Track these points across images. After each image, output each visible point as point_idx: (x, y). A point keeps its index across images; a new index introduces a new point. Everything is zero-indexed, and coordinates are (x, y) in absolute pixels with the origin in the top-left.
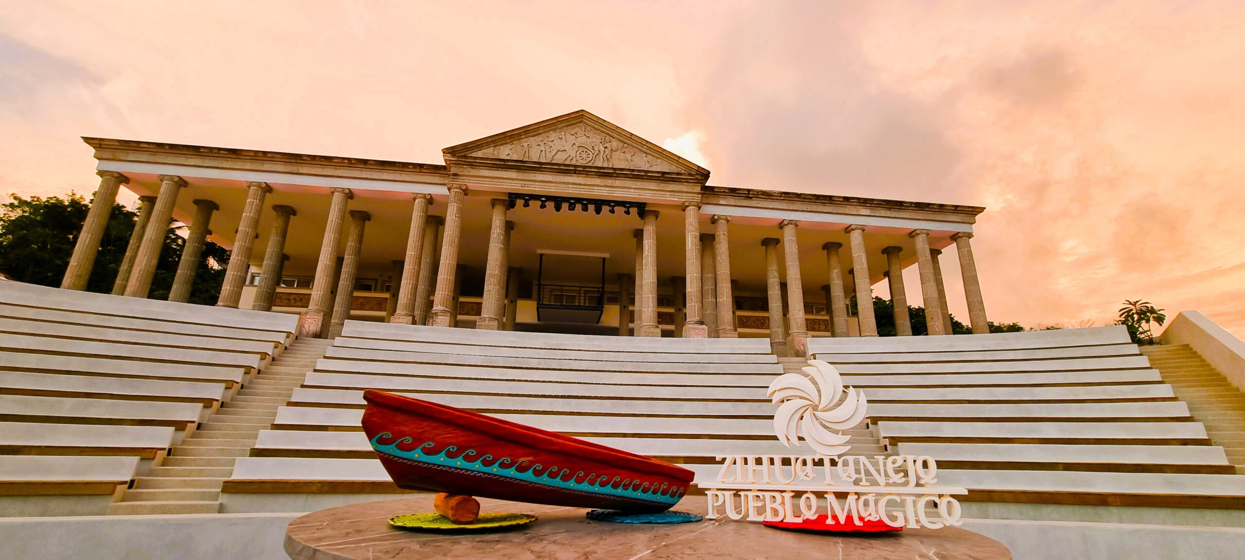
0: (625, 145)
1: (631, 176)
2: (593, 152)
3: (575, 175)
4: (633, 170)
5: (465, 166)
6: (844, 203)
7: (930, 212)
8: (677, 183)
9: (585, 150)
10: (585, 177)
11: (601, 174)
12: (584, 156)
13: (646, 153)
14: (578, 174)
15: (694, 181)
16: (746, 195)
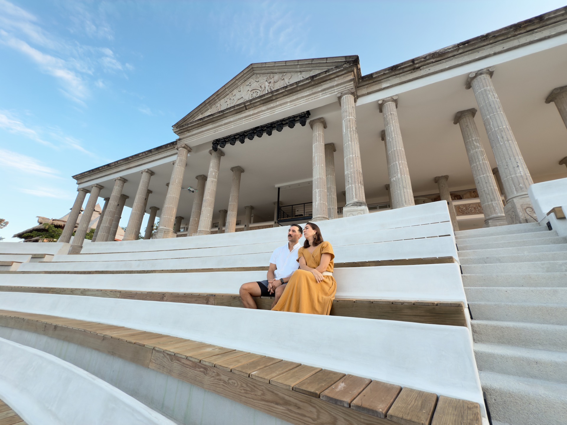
0: (284, 74)
2: (261, 90)
8: (328, 80)
9: (255, 91)
12: (255, 94)
13: (300, 72)
15: (343, 72)
16: (412, 67)
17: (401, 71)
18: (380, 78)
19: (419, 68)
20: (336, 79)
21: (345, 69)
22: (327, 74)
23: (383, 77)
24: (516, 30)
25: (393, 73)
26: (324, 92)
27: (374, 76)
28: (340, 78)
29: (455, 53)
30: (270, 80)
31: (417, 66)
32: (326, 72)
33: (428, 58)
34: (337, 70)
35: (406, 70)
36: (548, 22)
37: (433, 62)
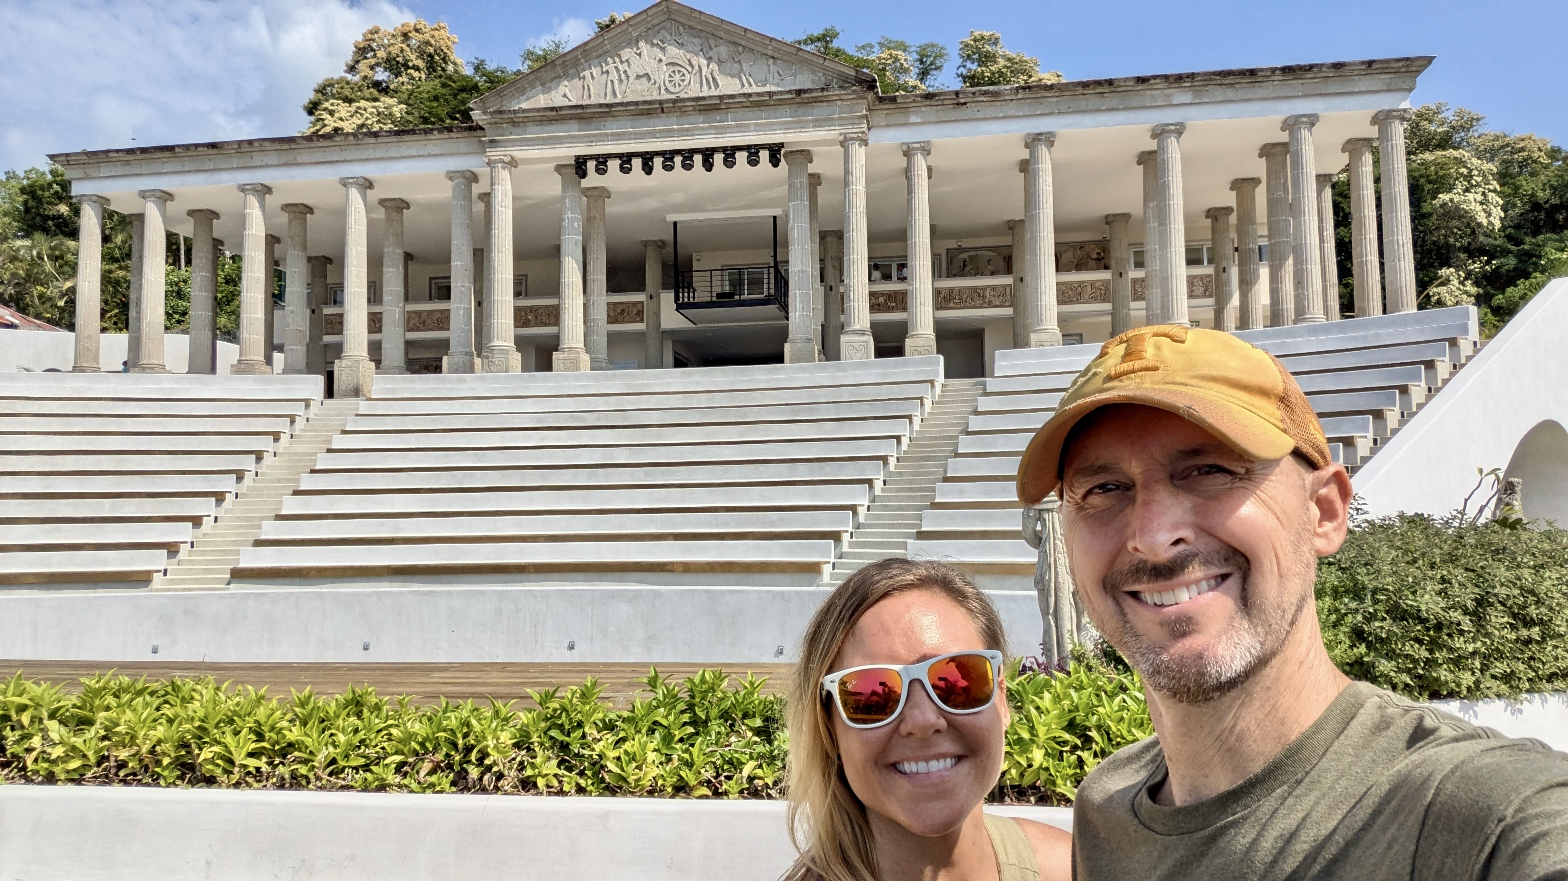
0: (740, 48)
2: (690, 69)
3: (664, 115)
4: (750, 95)
6: (1139, 88)
7: (1317, 80)
8: (825, 104)
9: (677, 68)
10: (681, 116)
11: (702, 108)
12: (677, 78)
13: (773, 57)
14: (668, 113)
16: (955, 101)
17: (939, 103)
19: (965, 104)
25: (928, 103)
27: (898, 101)
31: (962, 101)
32: (822, 90)
33: (977, 94)
35: (946, 102)
36: (1119, 89)
37: (983, 101)
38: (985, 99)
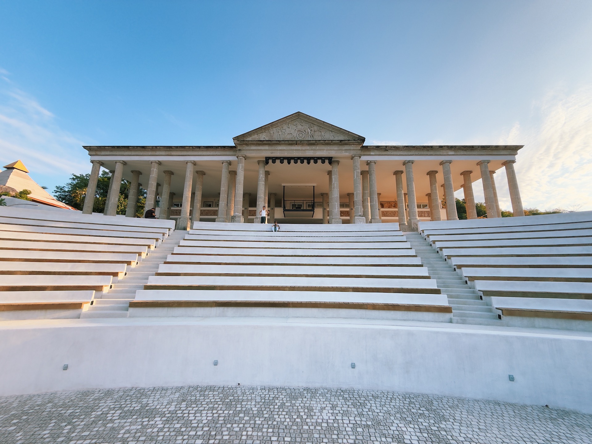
0: (321, 128)
1: (324, 144)
2: (305, 133)
3: (297, 145)
4: (325, 141)
5: (244, 145)
8: (348, 145)
9: (301, 132)
10: (302, 146)
11: (309, 144)
12: (301, 135)
13: (331, 131)
15: (357, 144)
16: (385, 149)
17: (380, 149)
18: (371, 149)
19: (388, 150)
20: (352, 145)
21: (358, 142)
22: (349, 142)
23: (372, 149)
24: (424, 148)
25: (377, 149)
26: (346, 151)
27: (368, 148)
28: (354, 145)
29: (403, 149)
30: (312, 129)
31: (387, 149)
32: (349, 140)
33: (392, 147)
34: (354, 142)
35: (382, 149)
36: (433, 149)
37: (393, 150)
38: (394, 149)
